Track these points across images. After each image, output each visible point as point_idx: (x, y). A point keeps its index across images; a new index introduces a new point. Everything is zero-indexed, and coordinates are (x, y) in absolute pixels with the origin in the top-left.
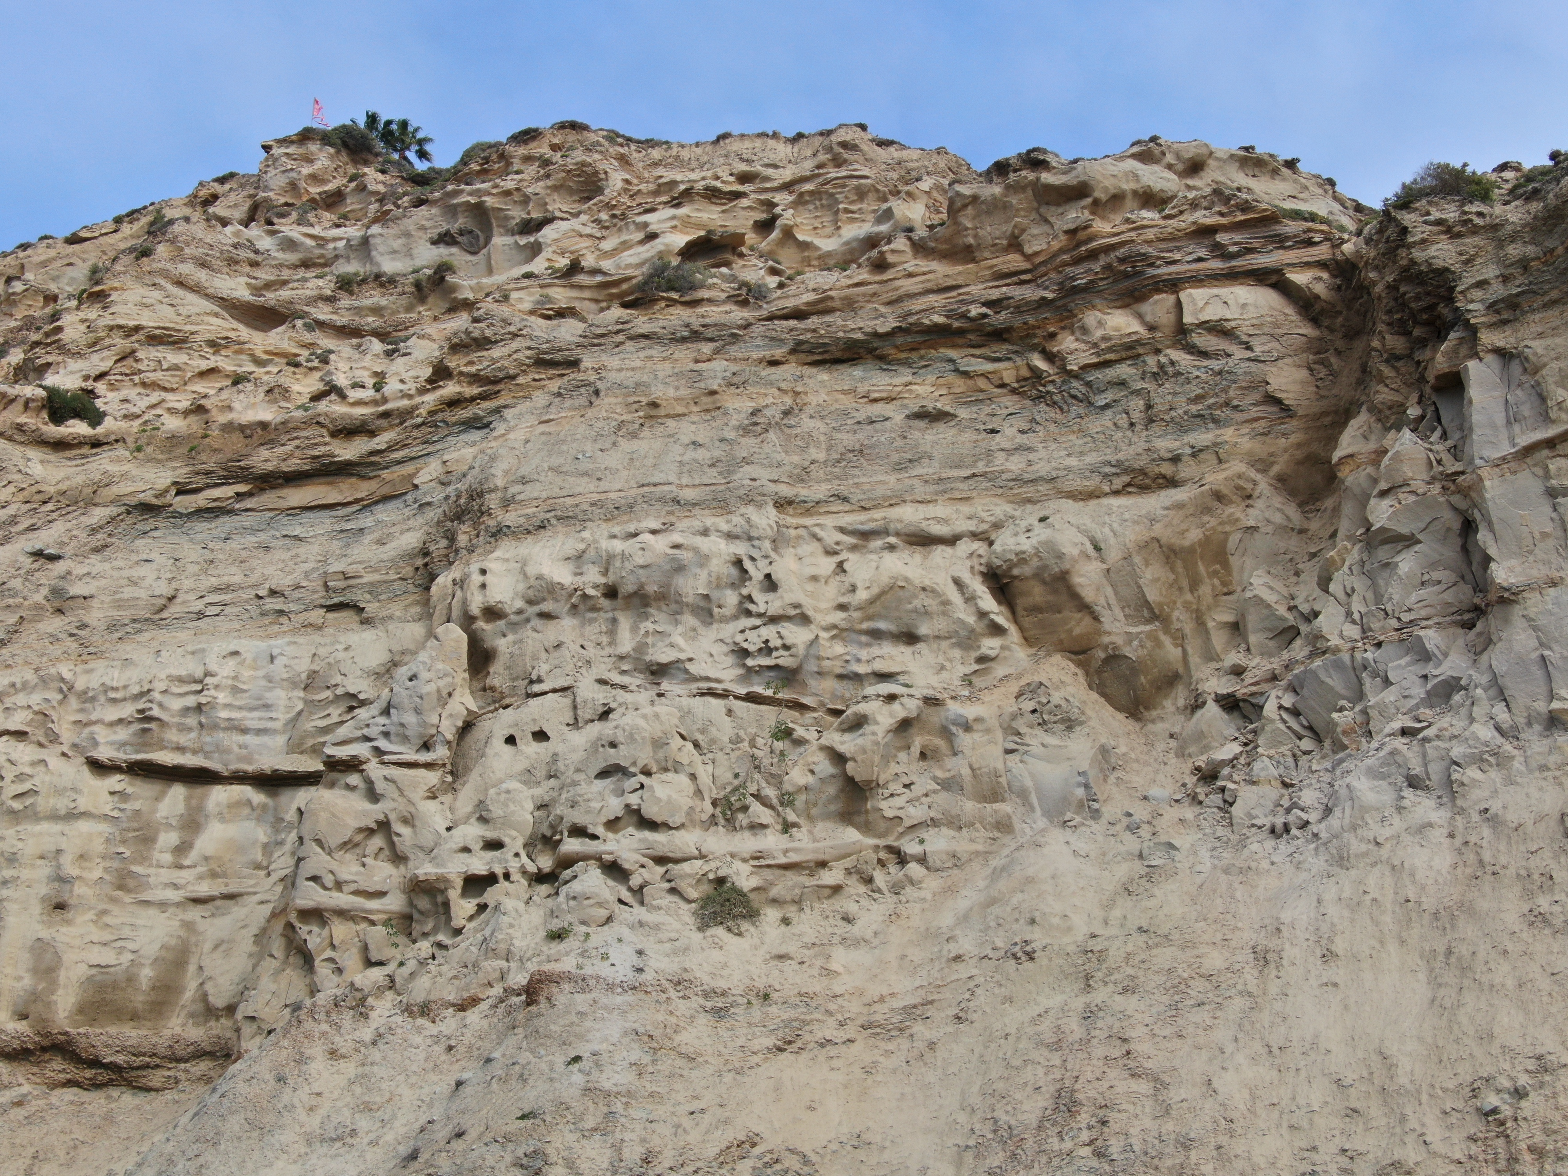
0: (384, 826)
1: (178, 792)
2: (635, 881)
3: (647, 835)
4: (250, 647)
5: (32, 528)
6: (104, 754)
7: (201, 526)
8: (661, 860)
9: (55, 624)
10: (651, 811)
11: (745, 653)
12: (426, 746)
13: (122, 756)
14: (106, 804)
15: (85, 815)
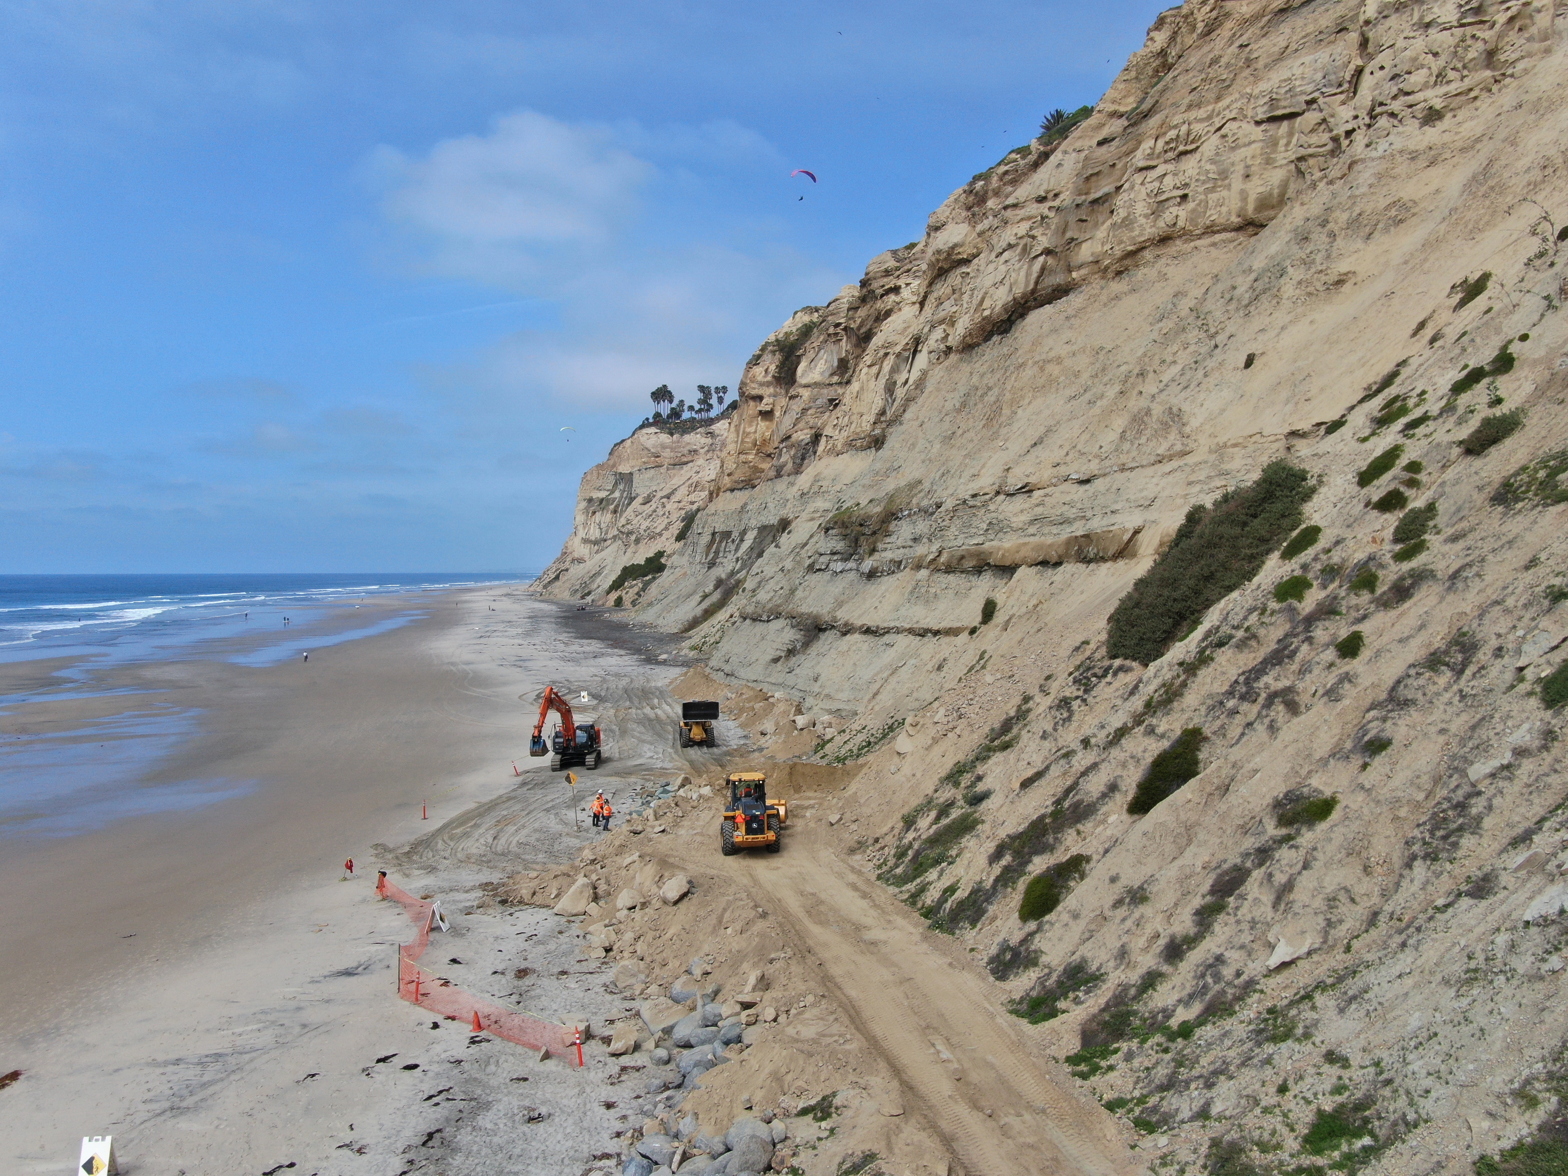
0: (1324, 120)
1: (1285, 124)
2: (1400, 117)
3: (1407, 98)
4: (1307, 59)
5: (1241, 35)
6: (1258, 119)
7: (1304, 10)
8: (1410, 106)
9: (1247, 72)
10: (1407, 89)
11: (1461, 6)
12: (1340, 85)
13: (1265, 116)
14: (1261, 136)
15: (1254, 142)
